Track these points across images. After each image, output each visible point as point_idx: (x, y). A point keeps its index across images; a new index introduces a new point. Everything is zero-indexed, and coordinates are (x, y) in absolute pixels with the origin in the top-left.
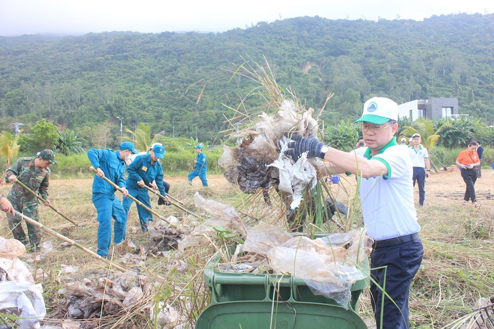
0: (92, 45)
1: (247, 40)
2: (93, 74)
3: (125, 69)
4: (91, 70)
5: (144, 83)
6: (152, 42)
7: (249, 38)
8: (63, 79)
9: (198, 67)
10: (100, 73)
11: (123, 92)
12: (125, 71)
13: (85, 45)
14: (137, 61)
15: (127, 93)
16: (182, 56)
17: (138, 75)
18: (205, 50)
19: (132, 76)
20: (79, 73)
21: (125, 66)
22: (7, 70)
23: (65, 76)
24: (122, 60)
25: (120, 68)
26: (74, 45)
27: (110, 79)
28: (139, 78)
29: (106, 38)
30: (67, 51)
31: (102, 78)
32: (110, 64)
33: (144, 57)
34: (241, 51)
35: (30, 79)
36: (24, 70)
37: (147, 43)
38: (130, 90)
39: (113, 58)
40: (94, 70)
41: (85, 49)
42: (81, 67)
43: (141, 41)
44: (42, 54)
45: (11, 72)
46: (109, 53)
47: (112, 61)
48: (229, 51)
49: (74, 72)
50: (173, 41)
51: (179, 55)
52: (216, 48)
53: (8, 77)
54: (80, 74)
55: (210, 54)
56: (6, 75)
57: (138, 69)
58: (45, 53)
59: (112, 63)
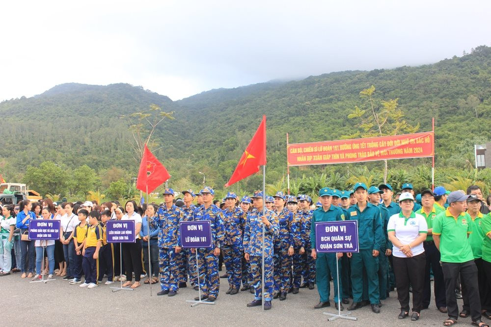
0: (306, 90)
1: (460, 71)
2: (299, 119)
3: (328, 113)
4: (297, 116)
5: (344, 126)
6: (360, 82)
7: (462, 67)
8: (272, 125)
9: (400, 105)
10: (304, 118)
11: (322, 135)
12: (327, 115)
13: (299, 90)
14: (340, 103)
15: (325, 137)
16: (386, 94)
17: (339, 118)
18: (411, 86)
19: (333, 119)
20: (286, 118)
21: (328, 110)
22: (233, 119)
23: (274, 122)
24: (327, 103)
25: (324, 111)
26: (291, 91)
27: (312, 124)
28: (339, 121)
29: (319, 82)
30: (284, 97)
31: (305, 123)
32: (315, 108)
33: (349, 98)
34: (448, 83)
35: (247, 127)
36: (246, 118)
37: (354, 83)
38: (330, 133)
39: (319, 102)
40: (300, 115)
41: (298, 94)
42: (289, 113)
43: (349, 81)
44: (262, 102)
45: (235, 121)
46: (317, 97)
47: (317, 105)
48: (435, 85)
49: (282, 118)
50: (381, 79)
51: (384, 93)
52: (422, 83)
53: (232, 125)
54: (288, 120)
55: (416, 89)
56: (230, 124)
57: (341, 111)
58: (265, 101)
59: (317, 107)
